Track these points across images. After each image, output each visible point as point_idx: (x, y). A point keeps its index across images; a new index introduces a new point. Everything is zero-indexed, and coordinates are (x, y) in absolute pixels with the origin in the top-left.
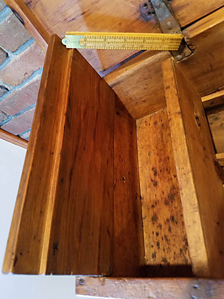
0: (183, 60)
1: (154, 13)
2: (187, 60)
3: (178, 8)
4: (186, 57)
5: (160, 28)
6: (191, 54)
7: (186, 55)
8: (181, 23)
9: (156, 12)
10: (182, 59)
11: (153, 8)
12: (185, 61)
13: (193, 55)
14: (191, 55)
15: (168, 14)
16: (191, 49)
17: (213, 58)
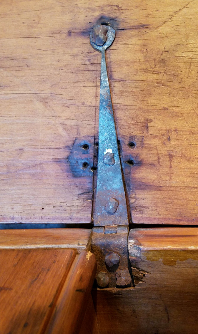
0: (108, 289)
1: (95, 168)
2: (115, 294)
3: (141, 185)
4: (118, 287)
5: (93, 201)
6: (129, 286)
7: (118, 283)
8: (134, 214)
9: (99, 168)
10: (108, 286)
11: (97, 159)
12: (111, 293)
13: (130, 291)
14: (128, 289)
15: (117, 184)
16: (134, 274)
17: (169, 320)
